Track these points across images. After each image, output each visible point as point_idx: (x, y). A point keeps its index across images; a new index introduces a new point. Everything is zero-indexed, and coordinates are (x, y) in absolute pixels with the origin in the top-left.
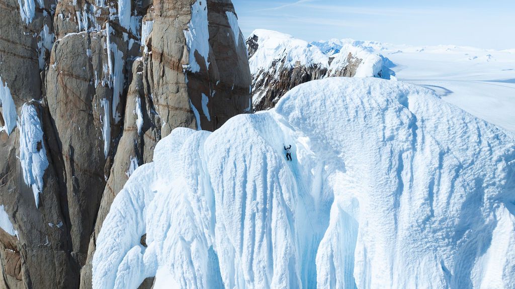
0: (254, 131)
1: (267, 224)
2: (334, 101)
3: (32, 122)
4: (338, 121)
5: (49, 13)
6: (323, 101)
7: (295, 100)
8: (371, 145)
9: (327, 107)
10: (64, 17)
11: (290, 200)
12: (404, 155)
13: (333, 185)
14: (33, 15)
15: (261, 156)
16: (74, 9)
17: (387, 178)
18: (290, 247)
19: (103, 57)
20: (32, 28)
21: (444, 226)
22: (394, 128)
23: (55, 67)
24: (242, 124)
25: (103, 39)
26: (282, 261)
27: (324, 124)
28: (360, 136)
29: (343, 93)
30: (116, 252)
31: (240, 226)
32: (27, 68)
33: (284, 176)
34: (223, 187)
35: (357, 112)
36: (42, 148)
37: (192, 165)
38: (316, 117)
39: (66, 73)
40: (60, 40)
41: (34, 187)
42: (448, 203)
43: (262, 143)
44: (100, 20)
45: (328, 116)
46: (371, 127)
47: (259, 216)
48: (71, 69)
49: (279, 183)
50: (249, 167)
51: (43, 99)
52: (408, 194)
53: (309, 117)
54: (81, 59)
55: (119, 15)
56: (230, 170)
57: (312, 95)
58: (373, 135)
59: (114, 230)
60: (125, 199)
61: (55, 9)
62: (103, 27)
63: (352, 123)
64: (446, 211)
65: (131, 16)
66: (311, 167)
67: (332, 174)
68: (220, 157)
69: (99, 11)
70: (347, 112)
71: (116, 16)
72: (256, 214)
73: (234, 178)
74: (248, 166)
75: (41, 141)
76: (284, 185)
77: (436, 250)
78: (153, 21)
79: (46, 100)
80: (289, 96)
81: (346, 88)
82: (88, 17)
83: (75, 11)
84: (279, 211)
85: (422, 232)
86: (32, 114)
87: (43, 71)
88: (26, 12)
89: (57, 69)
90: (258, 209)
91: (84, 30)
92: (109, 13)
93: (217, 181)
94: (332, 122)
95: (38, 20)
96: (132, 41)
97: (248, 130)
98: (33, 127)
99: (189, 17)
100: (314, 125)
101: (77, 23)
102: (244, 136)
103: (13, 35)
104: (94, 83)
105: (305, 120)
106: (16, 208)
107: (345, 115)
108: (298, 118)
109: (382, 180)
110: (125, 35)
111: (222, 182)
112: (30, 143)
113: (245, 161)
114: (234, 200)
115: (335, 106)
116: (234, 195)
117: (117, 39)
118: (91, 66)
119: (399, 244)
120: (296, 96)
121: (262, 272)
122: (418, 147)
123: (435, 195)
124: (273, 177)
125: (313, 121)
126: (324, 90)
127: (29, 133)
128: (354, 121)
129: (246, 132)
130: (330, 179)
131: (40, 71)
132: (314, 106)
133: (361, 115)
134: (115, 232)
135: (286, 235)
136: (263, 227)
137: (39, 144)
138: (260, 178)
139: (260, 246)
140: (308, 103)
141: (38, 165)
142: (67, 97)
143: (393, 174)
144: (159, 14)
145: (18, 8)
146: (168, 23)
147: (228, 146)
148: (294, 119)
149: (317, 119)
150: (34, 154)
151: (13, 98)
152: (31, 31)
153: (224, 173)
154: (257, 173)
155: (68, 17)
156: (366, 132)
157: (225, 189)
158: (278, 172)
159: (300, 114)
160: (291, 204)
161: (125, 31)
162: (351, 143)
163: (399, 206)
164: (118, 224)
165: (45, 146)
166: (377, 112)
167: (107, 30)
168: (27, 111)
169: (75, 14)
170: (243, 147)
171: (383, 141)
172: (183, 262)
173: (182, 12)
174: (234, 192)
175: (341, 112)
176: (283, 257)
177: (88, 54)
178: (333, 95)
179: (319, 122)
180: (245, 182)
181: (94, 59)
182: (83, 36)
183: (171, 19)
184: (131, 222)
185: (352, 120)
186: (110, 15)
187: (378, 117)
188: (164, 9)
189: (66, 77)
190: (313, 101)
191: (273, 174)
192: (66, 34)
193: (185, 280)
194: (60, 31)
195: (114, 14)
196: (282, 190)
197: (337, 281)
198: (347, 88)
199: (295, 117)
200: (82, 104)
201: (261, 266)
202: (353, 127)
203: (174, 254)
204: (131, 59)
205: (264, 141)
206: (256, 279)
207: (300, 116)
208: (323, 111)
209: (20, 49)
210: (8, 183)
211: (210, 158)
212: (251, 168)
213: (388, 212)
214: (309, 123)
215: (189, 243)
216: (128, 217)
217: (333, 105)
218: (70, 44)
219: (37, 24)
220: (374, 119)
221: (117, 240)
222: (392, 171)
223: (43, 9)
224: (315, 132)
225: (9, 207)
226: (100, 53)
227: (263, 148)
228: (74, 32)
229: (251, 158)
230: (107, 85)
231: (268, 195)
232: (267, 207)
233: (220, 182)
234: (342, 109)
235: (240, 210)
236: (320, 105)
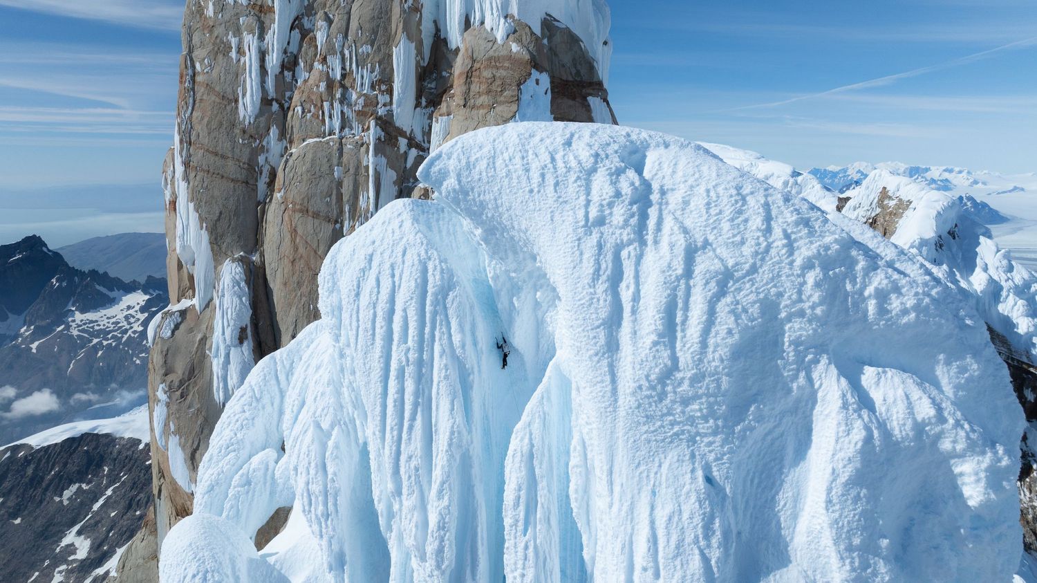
0: (413, 225)
1: (423, 390)
2: (507, 158)
3: (235, 292)
4: (515, 193)
5: (281, 106)
6: (491, 160)
7: (449, 158)
8: (566, 234)
9: (498, 169)
10: (303, 112)
11: (463, 346)
12: (624, 254)
14: (257, 111)
15: (417, 266)
16: (321, 97)
17: (591, 293)
18: (459, 433)
19: (361, 179)
20: (253, 131)
21: (700, 392)
22: (605, 203)
23: (282, 197)
24: (396, 214)
25: (363, 149)
26: (445, 459)
27: (495, 199)
28: (550, 219)
29: (523, 145)
30: (233, 454)
31: (380, 390)
32: (238, 200)
33: (455, 305)
34: (358, 320)
35: (543, 175)
36: (247, 338)
37: (333, 292)
38: (483, 188)
39: (297, 207)
40: (293, 150)
42: (704, 344)
43: (422, 244)
44: (361, 114)
45: (499, 186)
46: (566, 202)
47: (410, 370)
48: (306, 200)
49: (447, 316)
50: (399, 286)
51: (258, 253)
52: (631, 325)
53: (472, 189)
54: (324, 184)
55: (394, 106)
56: (368, 291)
57: (475, 150)
58: (569, 216)
59: (237, 417)
60: (265, 370)
61: (291, 98)
62: (366, 127)
63: (536, 197)
64: (700, 360)
65: (416, 107)
66: (513, 296)
67: (551, 309)
68: (357, 269)
69: (361, 101)
70: (528, 178)
71: (388, 108)
72: (406, 368)
73: (374, 304)
74: (397, 284)
75: (246, 325)
76: (454, 319)
77: (692, 441)
78: (452, 116)
79: (262, 255)
80: (441, 152)
81: (532, 136)
82: (342, 112)
83: (322, 102)
84: (442, 366)
85: (661, 400)
86: (237, 277)
87: (263, 204)
88: (248, 106)
89: (284, 201)
90: (408, 360)
91: (334, 134)
92: (378, 103)
93: (349, 310)
94: (508, 195)
95: (262, 119)
97: (404, 224)
98: (236, 300)
99: (514, 108)
100: (481, 202)
101: (323, 121)
102: (396, 234)
103: (225, 146)
104: (342, 227)
105: (467, 194)
106: (196, 443)
107: (524, 182)
108: (454, 190)
109: (584, 297)
110: (403, 142)
111: (358, 312)
112: (230, 328)
113: (393, 276)
114: (372, 344)
115: (511, 167)
116: (374, 335)
117: (388, 149)
118: (340, 196)
119: (621, 424)
120: (451, 153)
121: (413, 478)
122: (650, 238)
123: (679, 328)
124: (436, 303)
125: (479, 196)
126: (494, 141)
127: (229, 311)
128: (539, 192)
129: (400, 226)
131: (259, 203)
132: (477, 169)
133: (550, 180)
134: (237, 421)
135: (453, 409)
136: (417, 394)
137: (243, 330)
138: (413, 304)
139: (411, 428)
140: (468, 163)
141: (238, 369)
142: (296, 249)
143: (602, 287)
144: (462, 103)
145: (237, 101)
146: (476, 118)
147: (370, 251)
148: (449, 192)
149: (485, 192)
150: (233, 349)
151: (212, 250)
152: (251, 136)
153: (362, 296)
154: (408, 295)
155: (310, 112)
156: (559, 211)
157: (360, 323)
158: (445, 297)
159: (456, 182)
160: (465, 354)
161: (402, 134)
162: (538, 233)
163: (618, 349)
164: (246, 408)
165: (253, 336)
166: (576, 175)
167: (373, 134)
168: (230, 272)
169: (322, 106)
170: (392, 251)
171: (586, 225)
172: (309, 463)
173: (502, 99)
174: (374, 329)
175: (518, 177)
176: (447, 451)
177: (336, 174)
178: (507, 148)
179: (487, 197)
180: (391, 312)
181: (345, 184)
182: (331, 144)
183: (482, 112)
184: (269, 409)
185: (536, 190)
186: (379, 106)
187: (579, 183)
188: (472, 94)
189: (298, 215)
190: (477, 160)
191: (437, 299)
192: (304, 141)
193: (309, 495)
194: (296, 136)
195: (385, 105)
196: (450, 328)
198: (533, 136)
199: (449, 188)
201: (412, 466)
202: (537, 203)
203: (299, 450)
204: (410, 184)
205: (425, 242)
206: (405, 491)
207: (457, 187)
208: (492, 176)
209: (231, 168)
210: (190, 397)
211: (344, 271)
212: (401, 289)
213: (596, 359)
214: (474, 200)
215: (329, 435)
216: (266, 400)
217: (507, 166)
218: (309, 156)
219: (262, 125)
220: (572, 188)
221: (238, 435)
222: (600, 282)
223: (272, 100)
224: (487, 217)
225: (186, 441)
226: (357, 174)
227: (423, 253)
228: (318, 137)
229: (402, 271)
231: (426, 336)
232: (425, 357)
233: (354, 312)
234: (520, 172)
235: (382, 360)
236: (485, 166)
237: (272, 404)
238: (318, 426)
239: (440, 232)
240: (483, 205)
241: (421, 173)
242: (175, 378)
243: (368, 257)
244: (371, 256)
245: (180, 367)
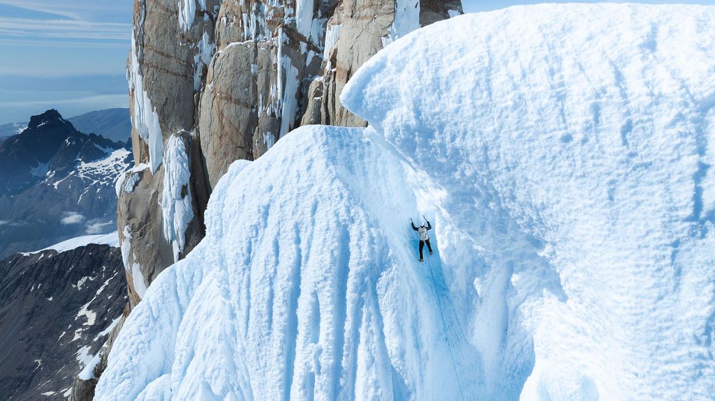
0: (327, 166)
2: (517, 73)
3: (178, 159)
4: (531, 140)
5: (211, 17)
6: (483, 75)
7: (399, 71)
8: (643, 230)
9: (496, 93)
10: (227, 22)
11: (402, 355)
13: (532, 330)
14: (192, 21)
15: (334, 232)
16: (241, 10)
17: (701, 356)
19: (272, 75)
20: (189, 36)
23: (212, 88)
24: (303, 148)
25: (273, 51)
27: (486, 148)
28: (605, 195)
29: (552, 47)
30: (127, 381)
32: (180, 89)
33: (390, 292)
34: (249, 298)
35: (596, 109)
36: (187, 194)
38: (461, 127)
39: (223, 95)
40: (220, 51)
41: (175, 244)
43: (342, 197)
44: (271, 23)
45: (497, 125)
46: (647, 166)
47: (322, 381)
48: (230, 91)
49: (377, 306)
50: (307, 257)
51: (195, 129)
53: (441, 127)
54: (243, 78)
55: (297, 17)
56: (263, 258)
58: (653, 194)
59: (132, 339)
60: (164, 286)
61: (218, 11)
62: (275, 34)
63: (577, 150)
65: (313, 18)
66: (474, 275)
67: (531, 298)
68: (248, 225)
69: (271, 13)
70: (562, 112)
71: (292, 18)
72: (316, 377)
73: (271, 279)
74: (303, 254)
75: (187, 184)
76: (389, 312)
78: (341, 25)
79: (198, 131)
80: (384, 60)
81: (566, 30)
82: (257, 21)
83: (242, 13)
84: (370, 382)
86: (180, 148)
87: (198, 92)
88: (186, 17)
89: (214, 91)
90: (319, 367)
91: (251, 39)
92: (284, 15)
93: (237, 282)
94: (513, 142)
95: (196, 27)
96: (311, 54)
97: (315, 164)
98: (179, 165)
99: (391, 18)
100: (456, 152)
101: (243, 28)
102: (302, 179)
103: (169, 48)
104: (257, 111)
105: (429, 134)
106: (152, 269)
107: (553, 119)
108: (407, 128)
109: (680, 360)
110: (303, 45)
111: (248, 286)
112: (174, 187)
113: (298, 241)
114: (268, 334)
115: (524, 90)
116: (270, 321)
117: (292, 51)
118: (255, 87)
120: (403, 60)
124: (361, 288)
125: (453, 139)
126: (489, 38)
127: (174, 173)
128: (585, 141)
129: (309, 168)
130: (526, 312)
131: (195, 92)
132: (454, 91)
133: (613, 120)
134: (133, 344)
137: (184, 188)
138: (328, 288)
140: (436, 80)
141: (181, 216)
142: (223, 128)
144: (350, 14)
145: (177, 13)
146: (361, 27)
147: (265, 201)
148: (397, 131)
149: (465, 133)
150: (177, 201)
151: (161, 127)
152: (188, 40)
153: (254, 264)
154: (320, 273)
155: (233, 21)
156: (628, 183)
157: (252, 301)
158: (375, 280)
159: (412, 114)
161: (303, 39)
162: (572, 216)
164: (142, 329)
165: (191, 192)
166: (674, 112)
167: (280, 38)
168: (175, 144)
169: (241, 16)
170: (297, 205)
171: (695, 217)
173: (382, 11)
174: (271, 313)
175: (540, 111)
177: (252, 70)
178: (516, 53)
179: (469, 143)
180: (296, 293)
181: (259, 78)
182: (249, 46)
183: (366, 21)
185: (578, 137)
186: (285, 17)
187: (679, 128)
188: (357, 7)
189: (224, 102)
190: (454, 74)
191: (363, 282)
192: (228, 44)
194: (222, 41)
195: (289, 16)
196: (382, 326)
198: (570, 30)
199: (398, 124)
200: (241, 138)
202: (579, 163)
204: (309, 79)
205: (346, 195)
207: (413, 122)
208: (482, 106)
209: (174, 65)
210: (147, 236)
211: (230, 226)
212: (310, 262)
214: (442, 146)
217: (515, 87)
218: (232, 56)
219: (196, 32)
221: (134, 360)
223: (204, 12)
224: (463, 175)
225: (144, 269)
226: (268, 70)
227: (342, 211)
228: (239, 41)
229: (311, 235)
230: (273, 114)
231: (346, 335)
232: (344, 364)
233: (244, 286)
234: (545, 101)
235: (282, 359)
236: (472, 86)
237: (171, 323)
238: (208, 387)
239: (365, 174)
240: (457, 156)
241: (349, 95)
242: (136, 221)
243: (262, 210)
244: (267, 208)
245: (140, 213)
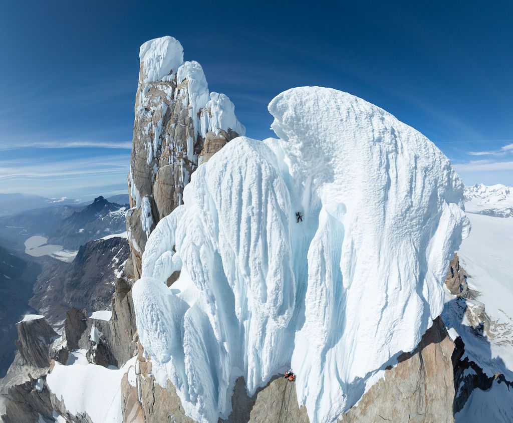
0: (249, 147)
1: (262, 227)
2: (326, 101)
4: (331, 121)
5: (158, 159)
6: (316, 101)
7: (288, 99)
8: (363, 144)
9: (320, 107)
10: (163, 159)
11: (284, 205)
12: (390, 156)
14: (151, 161)
15: (256, 167)
17: (379, 174)
18: (285, 245)
24: (238, 143)
26: (277, 258)
27: (318, 124)
28: (353, 135)
31: (236, 229)
32: (147, 182)
33: (278, 185)
34: (221, 196)
35: (348, 112)
36: (150, 215)
38: (310, 117)
39: (162, 183)
40: (161, 169)
41: (147, 232)
43: (257, 156)
44: (179, 158)
45: (321, 116)
46: (362, 128)
47: (254, 219)
48: (164, 181)
49: (273, 190)
50: (245, 178)
51: (152, 195)
52: (395, 188)
53: (303, 117)
54: (169, 176)
55: (188, 155)
56: (226, 181)
57: (305, 95)
58: (364, 135)
61: (160, 157)
62: (180, 161)
63: (345, 124)
64: (420, 202)
66: (302, 181)
68: (218, 171)
70: (340, 113)
72: (252, 217)
73: (230, 187)
74: (243, 177)
75: (150, 212)
76: (278, 192)
77: (410, 234)
84: (274, 215)
85: (404, 220)
86: (147, 201)
90: (253, 213)
92: (183, 155)
93: (215, 192)
94: (326, 122)
97: (244, 147)
100: (307, 126)
101: (169, 161)
102: (240, 153)
105: (299, 120)
107: (337, 115)
108: (292, 117)
111: (220, 192)
112: (146, 213)
113: (241, 173)
114: (230, 207)
115: (328, 106)
116: (231, 202)
118: (174, 179)
120: (289, 96)
121: (257, 268)
122: (399, 150)
123: (413, 189)
124: (267, 185)
125: (307, 121)
126: (316, 91)
127: (145, 209)
128: (346, 121)
130: (318, 192)
131: (152, 183)
132: (307, 105)
133: (352, 116)
134: (154, 241)
135: (281, 235)
136: (259, 229)
138: (255, 186)
139: (255, 245)
140: (301, 102)
142: (162, 193)
143: (383, 171)
147: (225, 162)
148: (288, 119)
149: (311, 119)
150: (147, 218)
153: (222, 185)
154: (251, 182)
156: (358, 132)
157: (222, 197)
158: (272, 182)
159: (294, 113)
160: (285, 208)
161: (190, 162)
162: (344, 143)
163: (387, 199)
166: (365, 116)
170: (239, 161)
171: (373, 141)
174: (231, 199)
175: (334, 112)
176: (278, 254)
179: (312, 122)
180: (241, 191)
181: (175, 175)
182: (171, 166)
184: (166, 236)
185: (345, 120)
190: (306, 100)
191: (268, 183)
192: (163, 166)
194: (161, 165)
195: (185, 155)
196: (276, 196)
197: (327, 271)
199: (289, 116)
200: (169, 196)
201: (257, 262)
202: (345, 127)
206: (252, 273)
207: (294, 115)
208: (317, 110)
212: (246, 179)
213: (378, 204)
214: (303, 124)
215: (199, 247)
216: (165, 233)
217: (326, 105)
218: (165, 170)
220: (364, 121)
221: (156, 246)
222: (382, 168)
223: (155, 158)
224: (309, 134)
226: (178, 173)
227: (258, 160)
228: (167, 165)
229: (246, 170)
231: (263, 201)
232: (262, 211)
233: (218, 192)
234: (335, 110)
235: (237, 214)
236: (313, 104)
238: (194, 244)
240: (308, 128)
241: (271, 106)
243: (224, 165)
244: (226, 164)
